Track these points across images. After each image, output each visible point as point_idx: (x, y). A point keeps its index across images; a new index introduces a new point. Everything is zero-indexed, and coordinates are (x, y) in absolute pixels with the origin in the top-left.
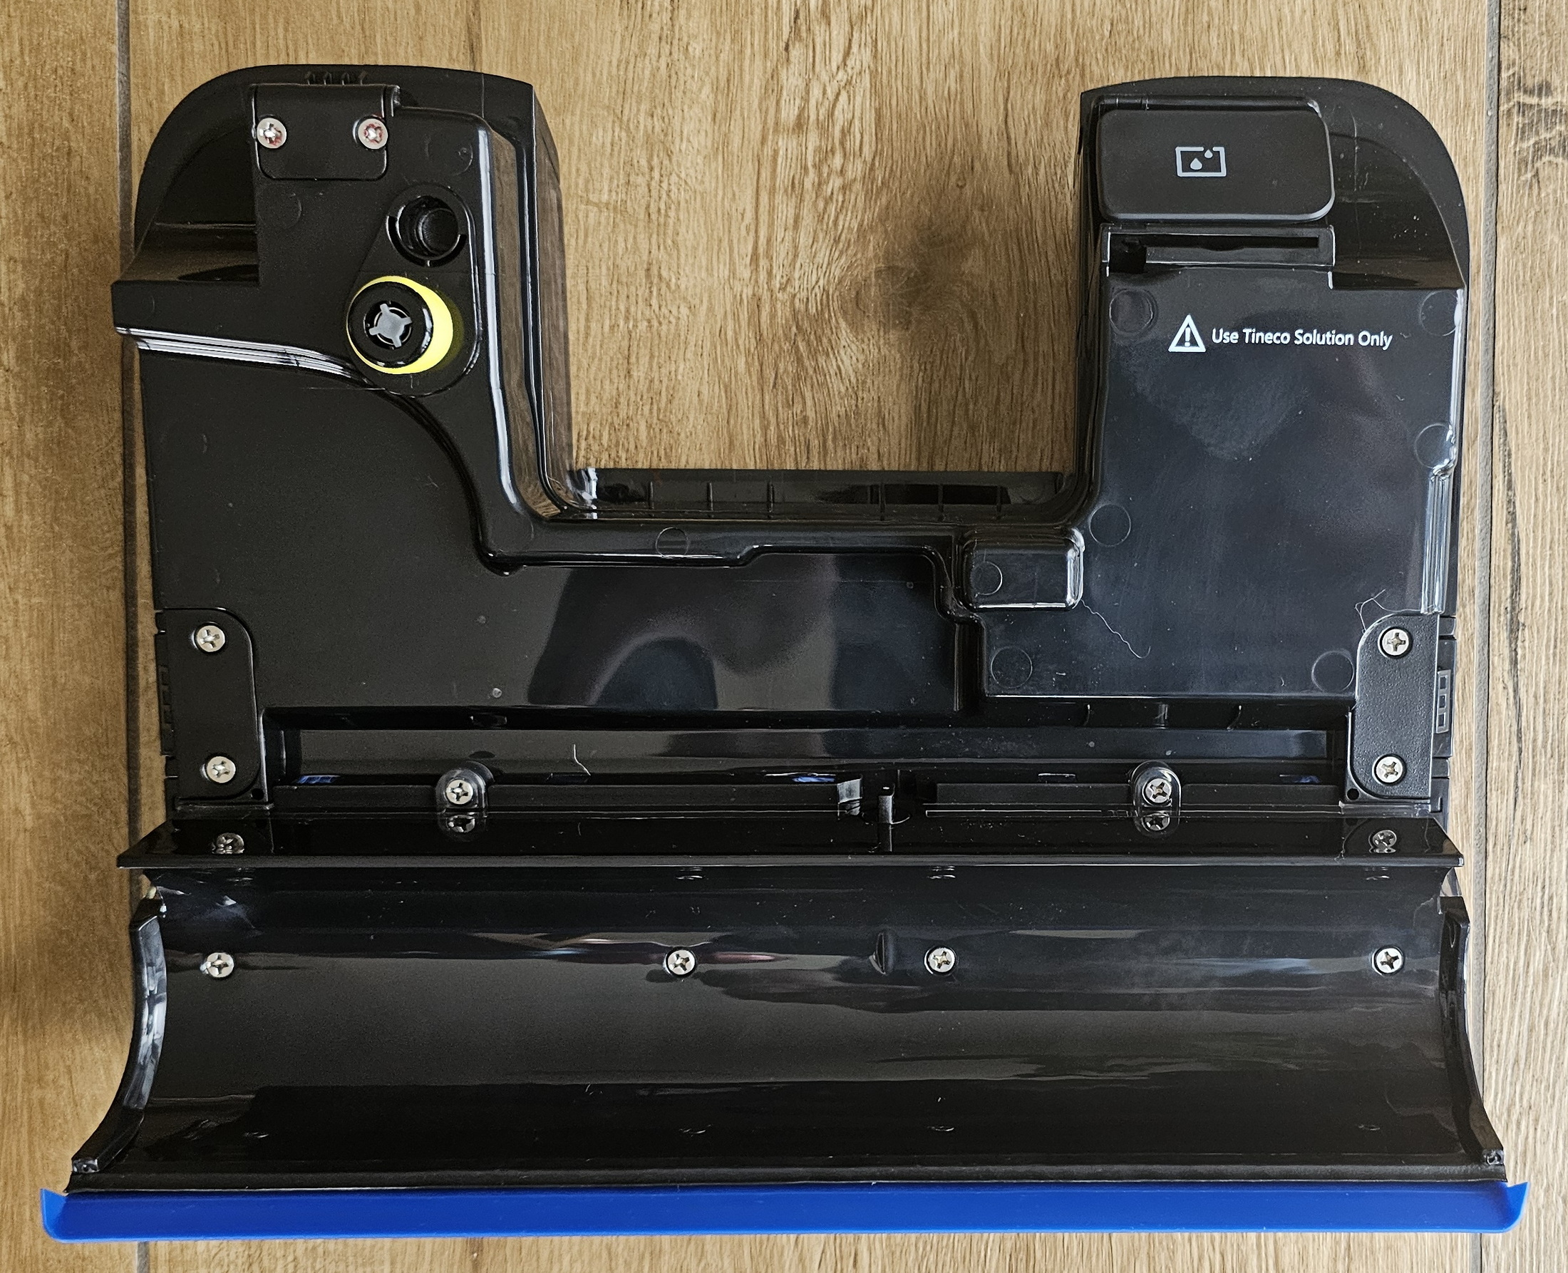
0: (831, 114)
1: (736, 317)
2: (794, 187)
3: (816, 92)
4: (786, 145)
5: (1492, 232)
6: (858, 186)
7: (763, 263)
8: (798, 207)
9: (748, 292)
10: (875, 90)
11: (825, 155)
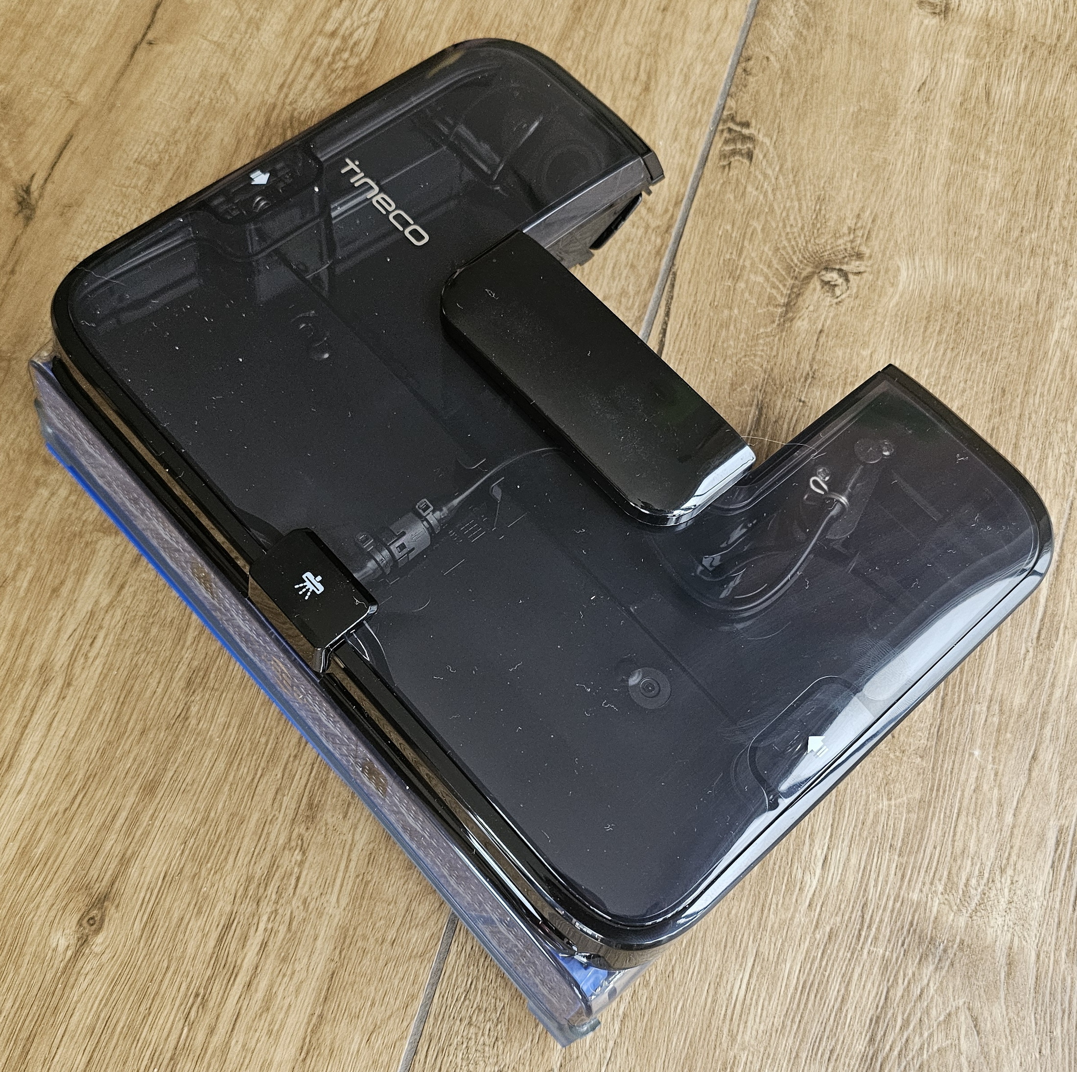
0: (351, 34)
1: (259, 111)
2: (318, 61)
3: (348, 23)
4: (322, 41)
5: (696, 184)
6: (352, 70)
7: (285, 90)
8: (316, 70)
9: (271, 101)
10: (379, 30)
11: (340, 51)
